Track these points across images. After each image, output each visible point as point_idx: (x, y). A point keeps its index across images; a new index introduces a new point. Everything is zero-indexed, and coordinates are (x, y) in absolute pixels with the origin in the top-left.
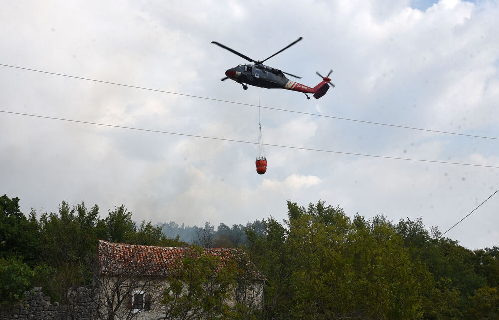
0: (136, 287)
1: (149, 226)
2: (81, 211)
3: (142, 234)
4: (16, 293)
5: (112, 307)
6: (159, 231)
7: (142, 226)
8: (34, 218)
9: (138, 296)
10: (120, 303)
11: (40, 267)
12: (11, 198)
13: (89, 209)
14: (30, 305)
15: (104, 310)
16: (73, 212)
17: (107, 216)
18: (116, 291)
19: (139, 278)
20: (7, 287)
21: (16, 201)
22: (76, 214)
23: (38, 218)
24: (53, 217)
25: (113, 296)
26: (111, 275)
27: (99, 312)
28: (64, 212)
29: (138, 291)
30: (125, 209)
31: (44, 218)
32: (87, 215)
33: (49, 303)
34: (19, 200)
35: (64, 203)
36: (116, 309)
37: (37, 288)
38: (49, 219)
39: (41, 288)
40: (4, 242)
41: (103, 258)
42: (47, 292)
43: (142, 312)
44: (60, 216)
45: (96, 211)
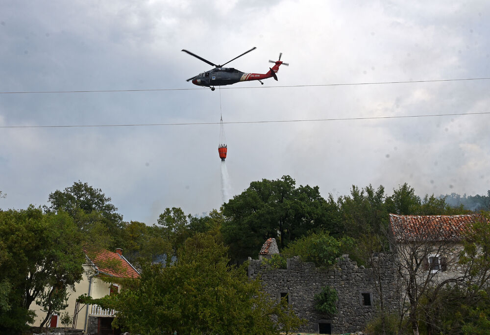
0: (431, 251)
1: (432, 199)
2: (370, 192)
3: (427, 206)
4: (329, 259)
5: (412, 269)
6: (442, 202)
7: (426, 199)
8: (332, 201)
9: (434, 259)
10: (418, 265)
11: (344, 239)
12: (312, 187)
13: (376, 190)
14: (342, 269)
15: (405, 271)
16: (362, 193)
17: (393, 193)
18: (414, 255)
19: (433, 243)
20: (321, 255)
21: (317, 188)
22: (366, 194)
23: (336, 200)
24: (347, 199)
25: (412, 259)
26: (406, 243)
27: (401, 273)
28: (355, 194)
29: (433, 255)
30: (408, 186)
31: (340, 199)
32: (375, 194)
33: (356, 267)
34: (318, 188)
35: (354, 187)
36: (416, 270)
37: (345, 255)
38: (344, 201)
39: (348, 255)
40: (312, 221)
41: (396, 229)
42: (353, 258)
43: (440, 272)
44: (352, 198)
45: (382, 191)
